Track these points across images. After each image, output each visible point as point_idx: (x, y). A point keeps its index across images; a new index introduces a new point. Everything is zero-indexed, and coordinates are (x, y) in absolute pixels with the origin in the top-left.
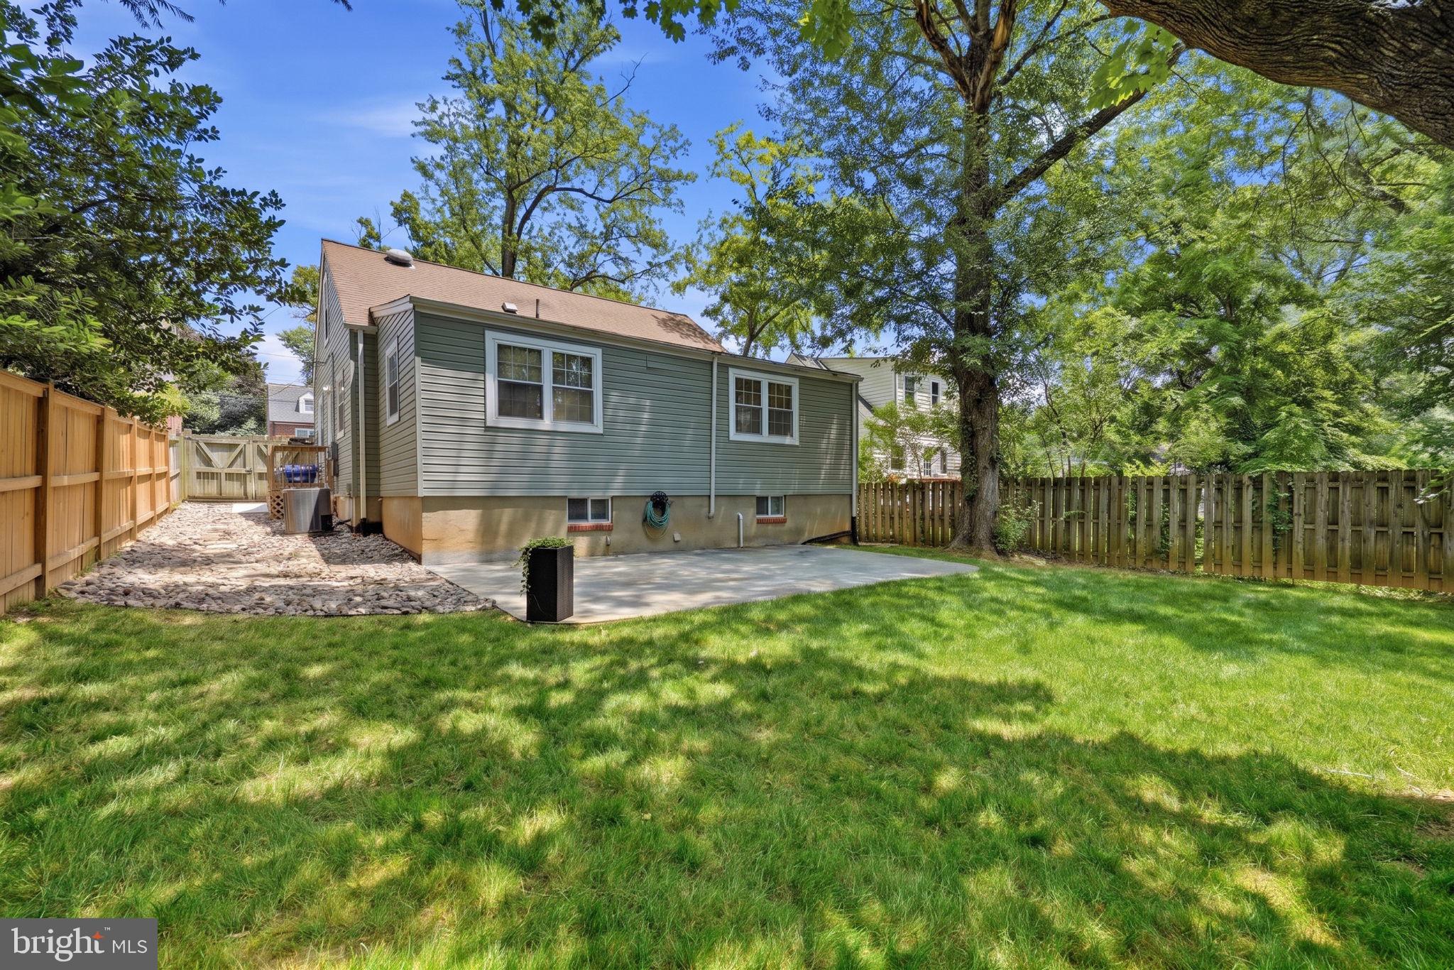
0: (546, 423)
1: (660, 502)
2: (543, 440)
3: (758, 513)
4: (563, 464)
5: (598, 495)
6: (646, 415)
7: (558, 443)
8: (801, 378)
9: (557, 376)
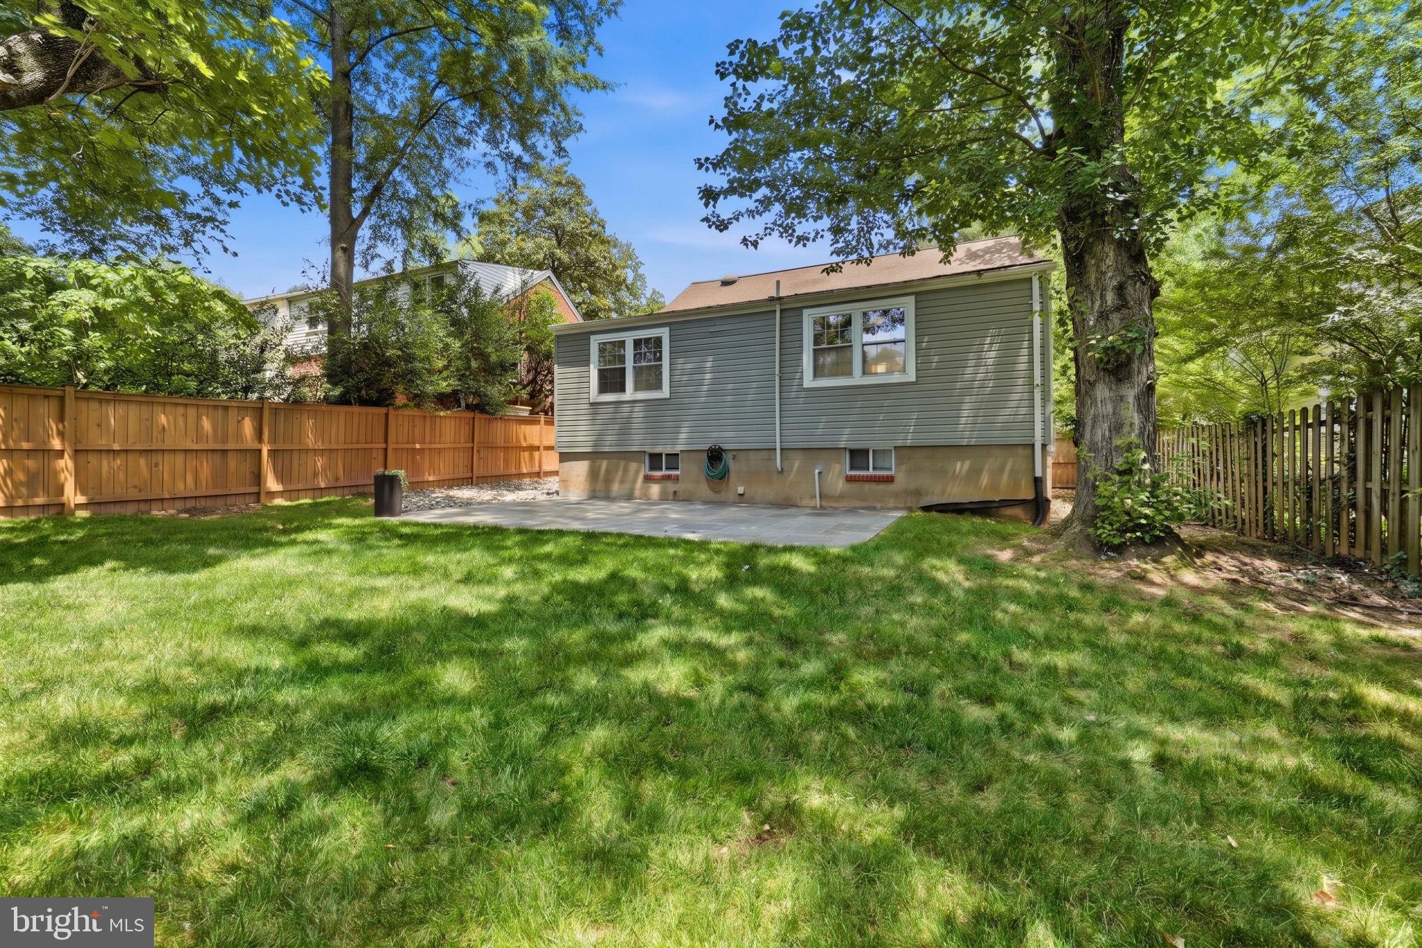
0: (630, 394)
1: (715, 456)
2: (626, 408)
3: (852, 468)
4: (643, 426)
5: (669, 450)
6: (708, 376)
7: (636, 409)
8: (916, 294)
9: (637, 358)
